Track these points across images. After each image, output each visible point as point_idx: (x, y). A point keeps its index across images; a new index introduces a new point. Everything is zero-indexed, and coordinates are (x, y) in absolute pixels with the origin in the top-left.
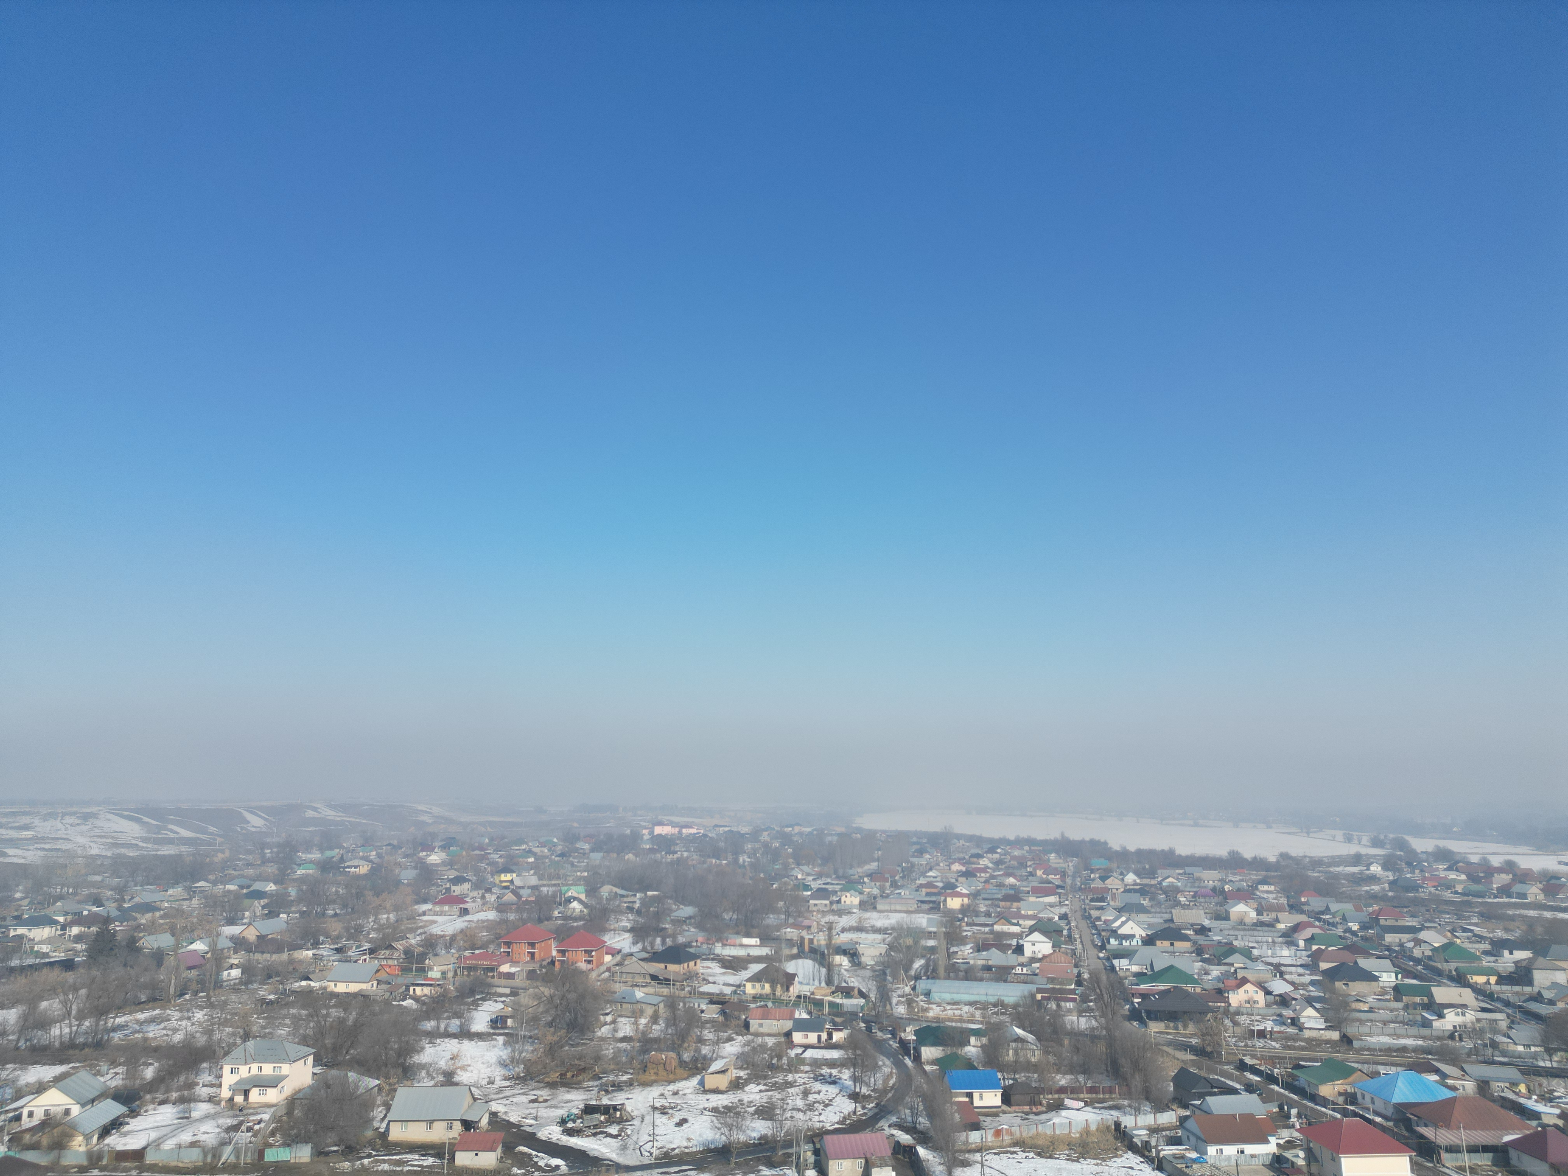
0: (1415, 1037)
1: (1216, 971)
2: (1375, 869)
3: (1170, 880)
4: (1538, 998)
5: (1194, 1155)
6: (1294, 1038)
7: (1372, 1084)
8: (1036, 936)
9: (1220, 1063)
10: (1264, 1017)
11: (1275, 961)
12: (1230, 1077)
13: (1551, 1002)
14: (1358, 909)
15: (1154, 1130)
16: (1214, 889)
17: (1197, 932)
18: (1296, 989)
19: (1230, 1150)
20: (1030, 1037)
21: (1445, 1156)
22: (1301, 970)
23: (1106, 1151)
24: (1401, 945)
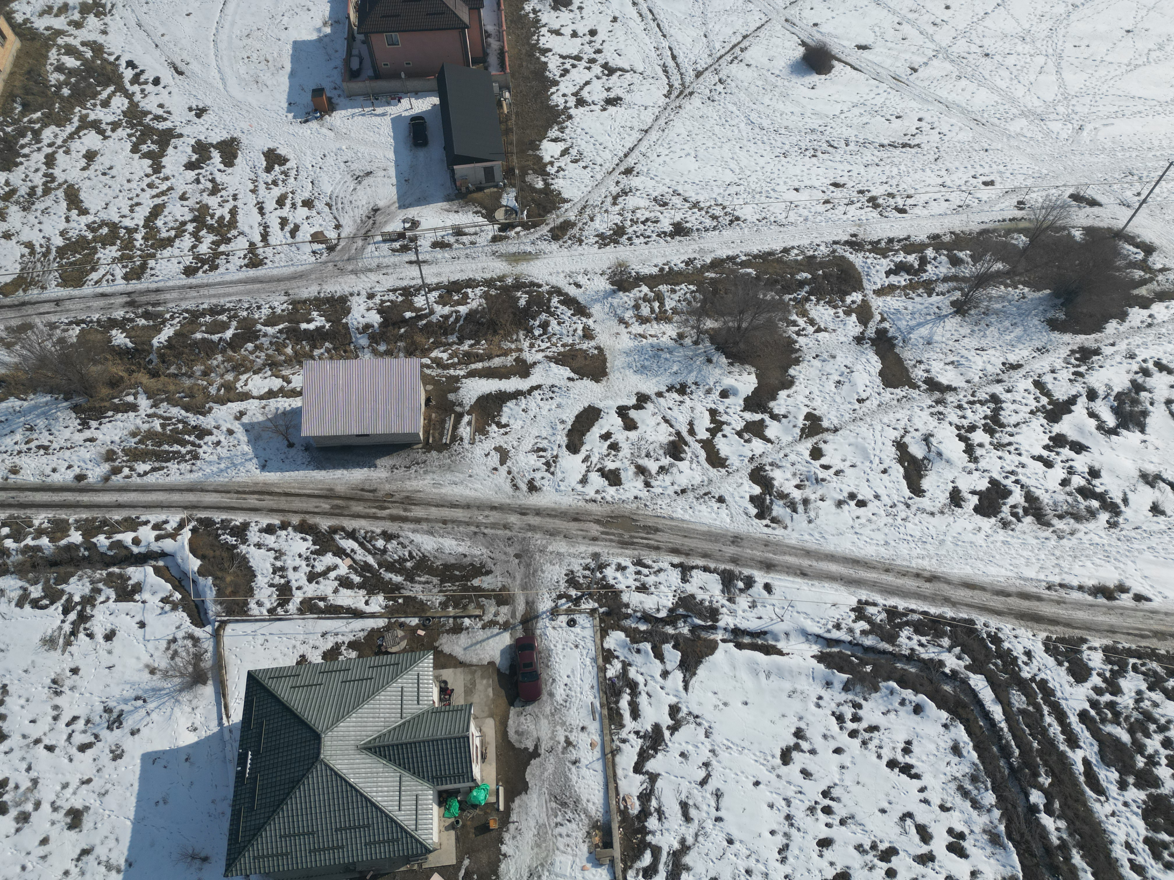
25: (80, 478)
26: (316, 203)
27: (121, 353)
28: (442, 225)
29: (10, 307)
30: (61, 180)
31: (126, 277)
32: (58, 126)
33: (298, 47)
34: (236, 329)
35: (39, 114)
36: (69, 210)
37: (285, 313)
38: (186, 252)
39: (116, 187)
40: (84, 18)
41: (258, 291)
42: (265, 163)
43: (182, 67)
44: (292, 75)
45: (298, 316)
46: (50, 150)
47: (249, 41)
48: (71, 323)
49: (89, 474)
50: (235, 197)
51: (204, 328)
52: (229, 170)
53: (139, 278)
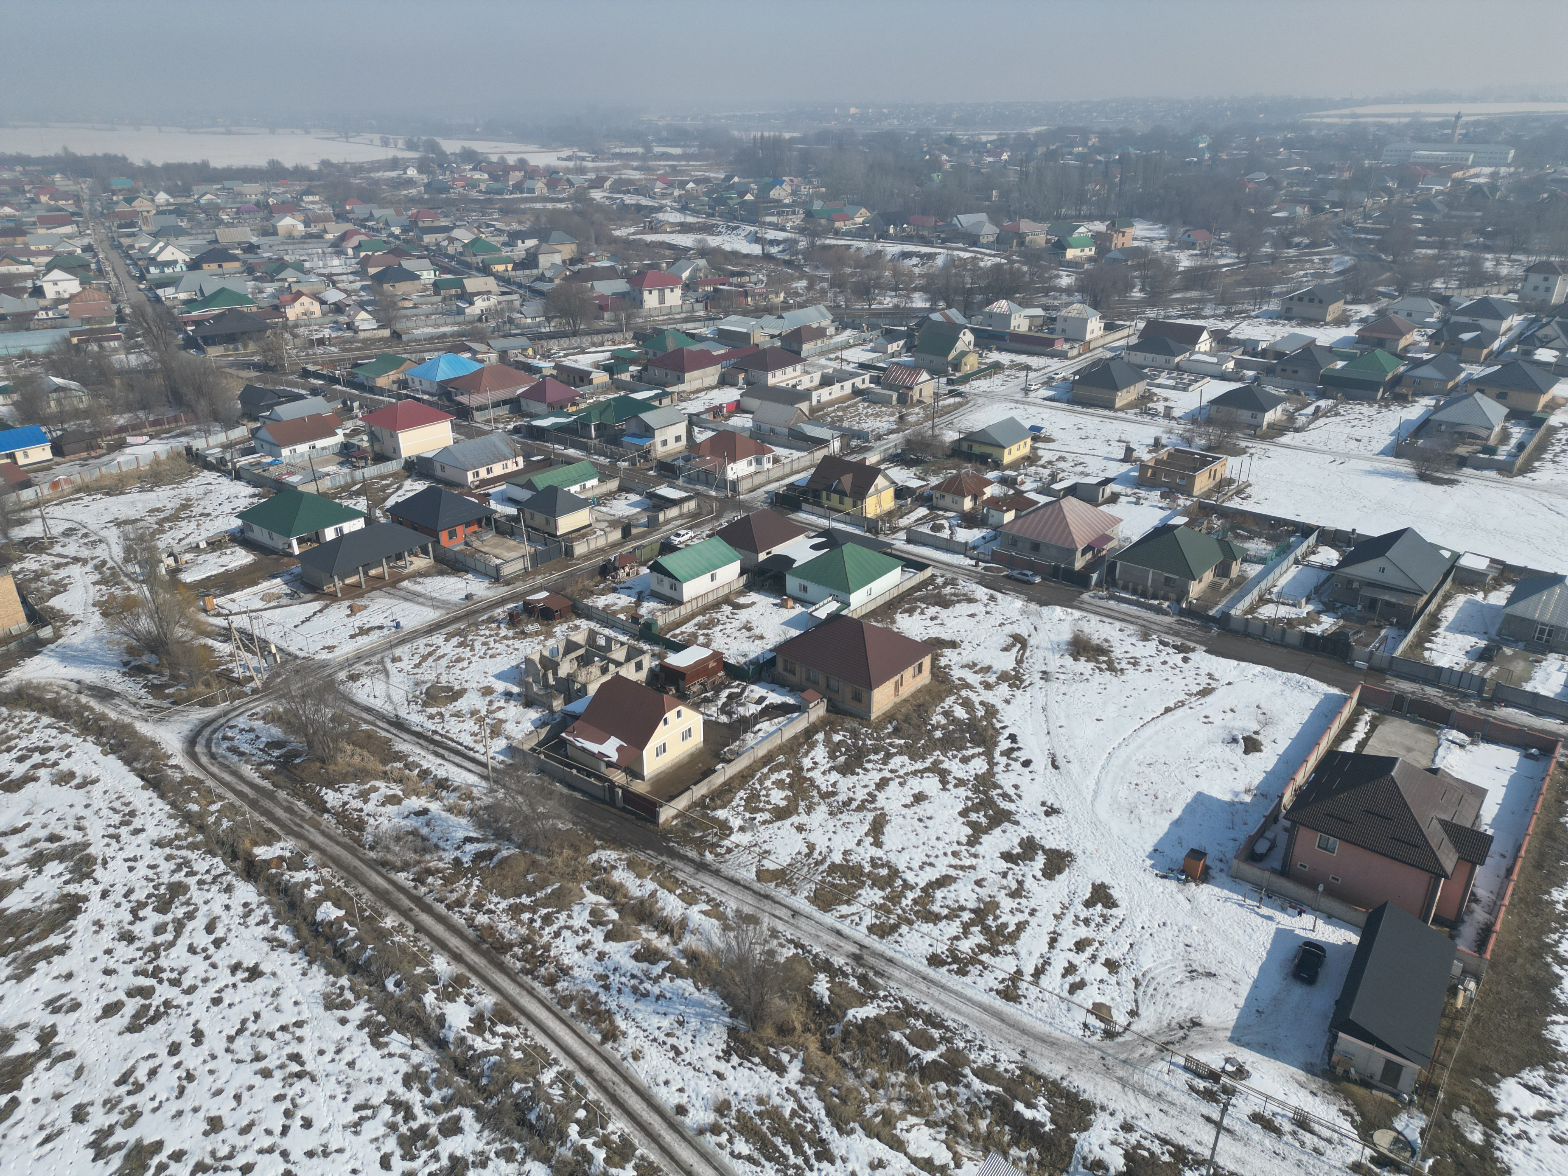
0: (452, 324)
1: (270, 289)
2: (412, 172)
3: (208, 196)
4: (541, 278)
5: (269, 459)
6: (351, 341)
7: (418, 369)
8: (56, 274)
9: (285, 374)
10: (322, 326)
11: (326, 271)
12: (296, 385)
13: (551, 280)
14: (399, 213)
15: (226, 447)
16: (257, 204)
17: (245, 250)
18: (349, 295)
19: (303, 448)
20: (73, 384)
21: (476, 414)
22: (351, 278)
23: (180, 475)
24: (438, 244)
25: (681, 1110)
26: (1123, 970)
27: (813, 1002)
28: (1282, 1098)
29: (755, 892)
30: (878, 805)
31: (871, 929)
32: (911, 758)
33: (1200, 799)
34: (940, 1056)
35: (902, 742)
36: (867, 835)
37: (1007, 1075)
38: (945, 938)
39: (923, 837)
40: (997, 684)
41: (993, 1028)
42: (1088, 895)
43: (1060, 761)
44: (1177, 823)
45: (1020, 1090)
46: (888, 775)
47: (1148, 770)
48: (791, 941)
49: (692, 1112)
50: (1033, 912)
51: (908, 1031)
52: (1045, 882)
53: (882, 937)
